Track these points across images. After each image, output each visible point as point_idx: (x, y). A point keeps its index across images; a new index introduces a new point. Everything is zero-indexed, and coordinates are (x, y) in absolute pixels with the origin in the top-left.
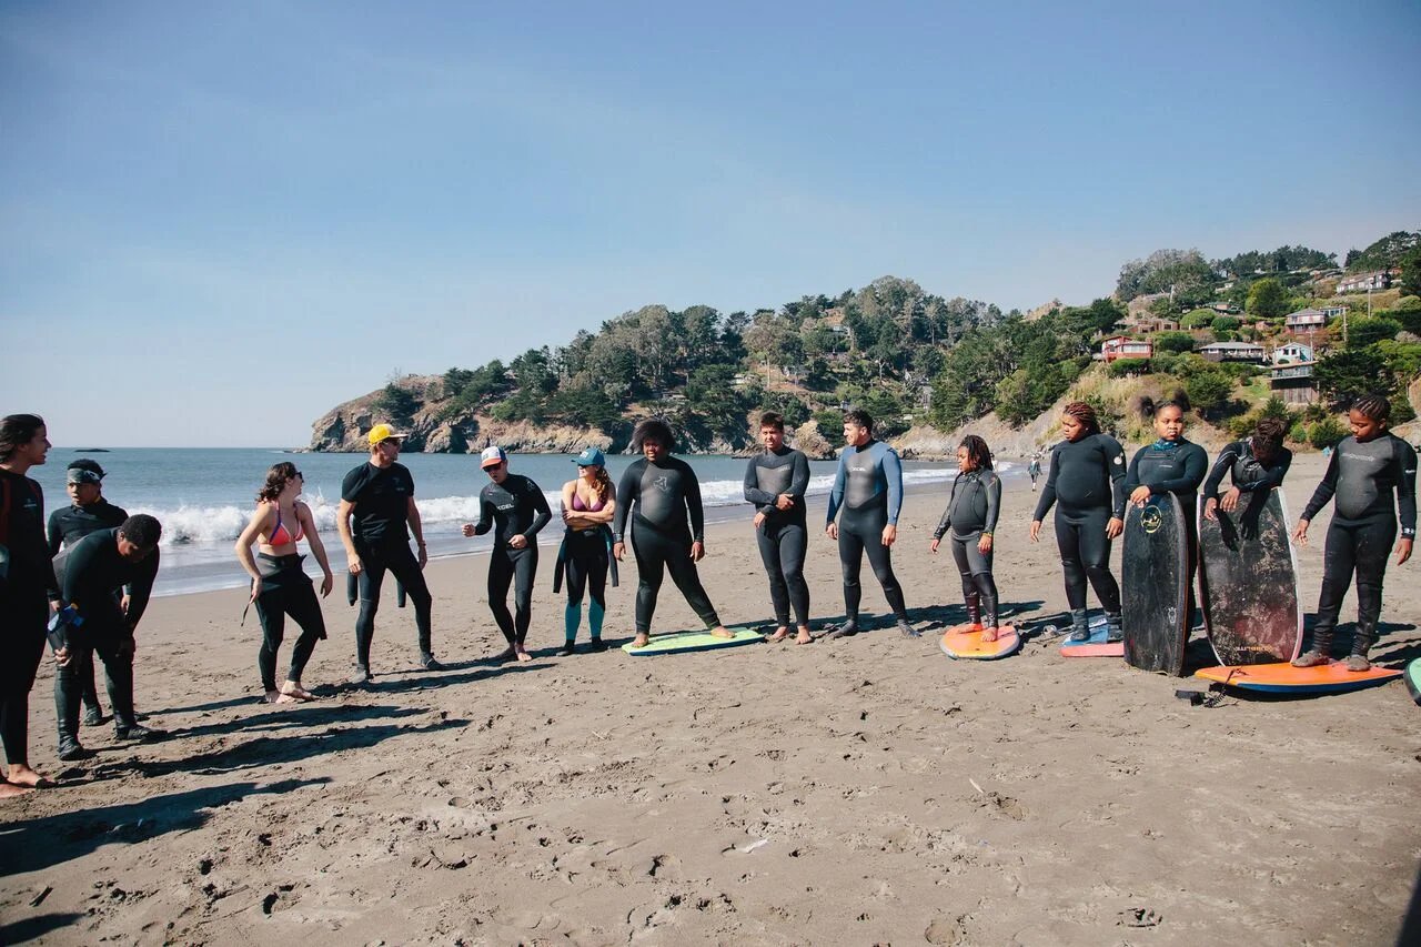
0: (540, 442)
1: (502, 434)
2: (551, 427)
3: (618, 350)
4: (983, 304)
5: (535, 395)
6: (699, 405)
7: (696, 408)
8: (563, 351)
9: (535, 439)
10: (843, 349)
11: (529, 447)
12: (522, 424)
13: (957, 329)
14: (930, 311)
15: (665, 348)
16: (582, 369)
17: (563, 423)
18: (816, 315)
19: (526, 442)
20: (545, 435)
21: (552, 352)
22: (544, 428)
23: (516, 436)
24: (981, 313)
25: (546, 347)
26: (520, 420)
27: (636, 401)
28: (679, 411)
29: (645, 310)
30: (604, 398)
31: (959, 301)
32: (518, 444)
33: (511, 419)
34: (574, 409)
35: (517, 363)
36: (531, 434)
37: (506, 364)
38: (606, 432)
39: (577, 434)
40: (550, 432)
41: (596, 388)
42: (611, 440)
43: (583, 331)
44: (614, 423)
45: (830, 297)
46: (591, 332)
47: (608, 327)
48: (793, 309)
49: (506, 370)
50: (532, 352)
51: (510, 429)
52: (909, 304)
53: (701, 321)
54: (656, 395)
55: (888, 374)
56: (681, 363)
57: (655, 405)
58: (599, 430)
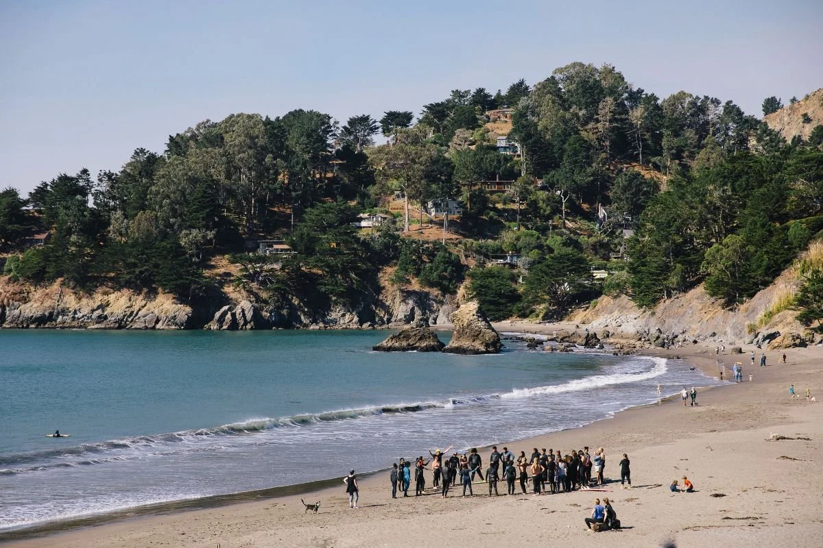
0: (85, 311)
1: (25, 300)
2: (100, 290)
3: (193, 181)
4: (716, 102)
5: (74, 244)
6: (312, 260)
7: (307, 264)
8: (109, 176)
9: (77, 307)
10: (512, 175)
11: (68, 319)
12: (56, 286)
13: (676, 141)
14: (637, 115)
15: (260, 176)
16: (143, 208)
17: (118, 285)
18: (472, 123)
19: (64, 312)
20: (91, 302)
21: (94, 178)
22: (90, 293)
23: (48, 303)
24: (714, 113)
25: (85, 171)
26: (52, 280)
27: (223, 253)
28: (283, 269)
29: (231, 121)
30: (178, 251)
31: (679, 98)
32: (51, 314)
33: (40, 277)
34: (135, 265)
35: (40, 194)
36: (70, 301)
37: (24, 195)
38: (182, 296)
39: (139, 301)
40: (98, 298)
41: (165, 236)
42: (188, 309)
43: (142, 151)
44: (193, 287)
45: (492, 92)
46: (152, 151)
47: (177, 144)
48: (437, 112)
49: (26, 203)
50: (64, 179)
51: (37, 294)
52: (607, 105)
53: (309, 136)
54: (250, 244)
55: (575, 211)
56: (282, 196)
57: (251, 261)
58: (171, 296)
